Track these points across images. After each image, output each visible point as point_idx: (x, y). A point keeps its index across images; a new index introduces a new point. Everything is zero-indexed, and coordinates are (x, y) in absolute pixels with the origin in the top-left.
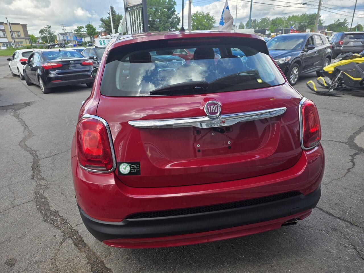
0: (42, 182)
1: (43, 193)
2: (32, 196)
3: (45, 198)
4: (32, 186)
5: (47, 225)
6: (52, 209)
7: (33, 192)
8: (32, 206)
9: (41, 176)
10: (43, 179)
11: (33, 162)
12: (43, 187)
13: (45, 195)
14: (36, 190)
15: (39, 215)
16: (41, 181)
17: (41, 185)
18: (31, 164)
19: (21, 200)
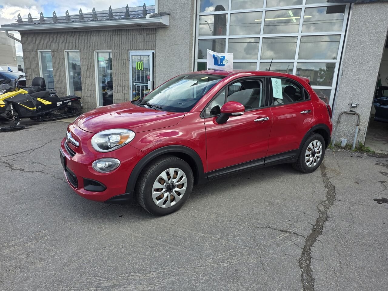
0: (322, 208)
1: (326, 200)
2: (335, 203)
3: (327, 197)
4: (331, 210)
5: (335, 185)
6: (327, 189)
7: (333, 205)
8: (339, 197)
9: (319, 215)
10: (319, 210)
11: (315, 241)
12: (324, 205)
13: (326, 199)
14: (331, 206)
15: (336, 191)
16: (322, 210)
17: (324, 206)
18: (320, 238)
19: (345, 204)
